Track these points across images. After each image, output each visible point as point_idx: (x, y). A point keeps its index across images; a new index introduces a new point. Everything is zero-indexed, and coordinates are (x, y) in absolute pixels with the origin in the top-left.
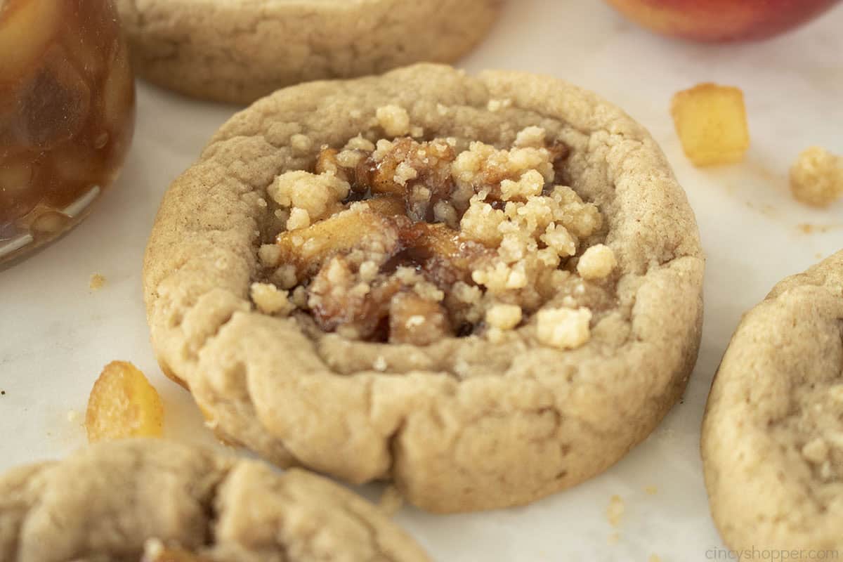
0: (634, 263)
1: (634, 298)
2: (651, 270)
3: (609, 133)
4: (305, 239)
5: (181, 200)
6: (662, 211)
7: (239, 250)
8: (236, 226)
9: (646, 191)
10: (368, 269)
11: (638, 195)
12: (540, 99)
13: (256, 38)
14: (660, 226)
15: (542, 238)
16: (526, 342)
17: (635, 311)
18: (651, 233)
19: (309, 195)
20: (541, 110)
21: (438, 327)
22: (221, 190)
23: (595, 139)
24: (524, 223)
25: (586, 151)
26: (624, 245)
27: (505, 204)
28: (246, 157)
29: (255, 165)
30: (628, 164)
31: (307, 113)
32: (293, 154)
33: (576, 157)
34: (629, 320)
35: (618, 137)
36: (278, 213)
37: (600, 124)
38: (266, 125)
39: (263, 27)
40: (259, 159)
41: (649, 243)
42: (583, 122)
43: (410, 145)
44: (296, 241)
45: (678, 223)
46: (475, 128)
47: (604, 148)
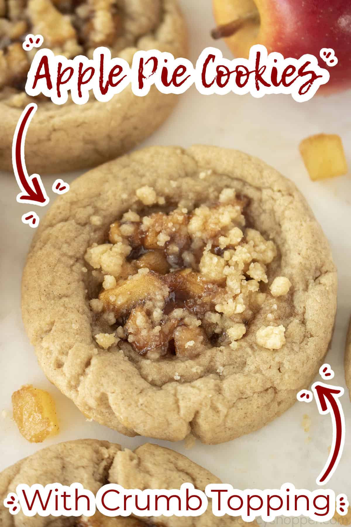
0: (301, 283)
1: (304, 307)
2: (310, 286)
3: (273, 190)
4: (117, 296)
5: (39, 278)
6: (312, 247)
7: (81, 310)
8: (75, 293)
9: (301, 233)
10: (157, 314)
11: (297, 236)
12: (229, 169)
13: (52, 143)
14: (312, 257)
15: (248, 273)
16: (252, 347)
17: (306, 316)
18: (307, 262)
19: (112, 265)
20: (230, 175)
21: (202, 343)
22: (60, 268)
23: (266, 194)
24: (237, 264)
25: (261, 200)
26: (294, 271)
27: (223, 253)
28: (68, 240)
29: (75, 244)
30: (287, 213)
31: (96, 198)
32: (93, 230)
33: (255, 205)
34: (303, 322)
35: (279, 194)
36: (94, 273)
37: (267, 185)
38: (73, 212)
39: (54, 136)
40: (76, 239)
41: (307, 269)
42: (257, 183)
43: (162, 219)
44: (112, 299)
45: (321, 253)
46: (194, 192)
47: (272, 201)
